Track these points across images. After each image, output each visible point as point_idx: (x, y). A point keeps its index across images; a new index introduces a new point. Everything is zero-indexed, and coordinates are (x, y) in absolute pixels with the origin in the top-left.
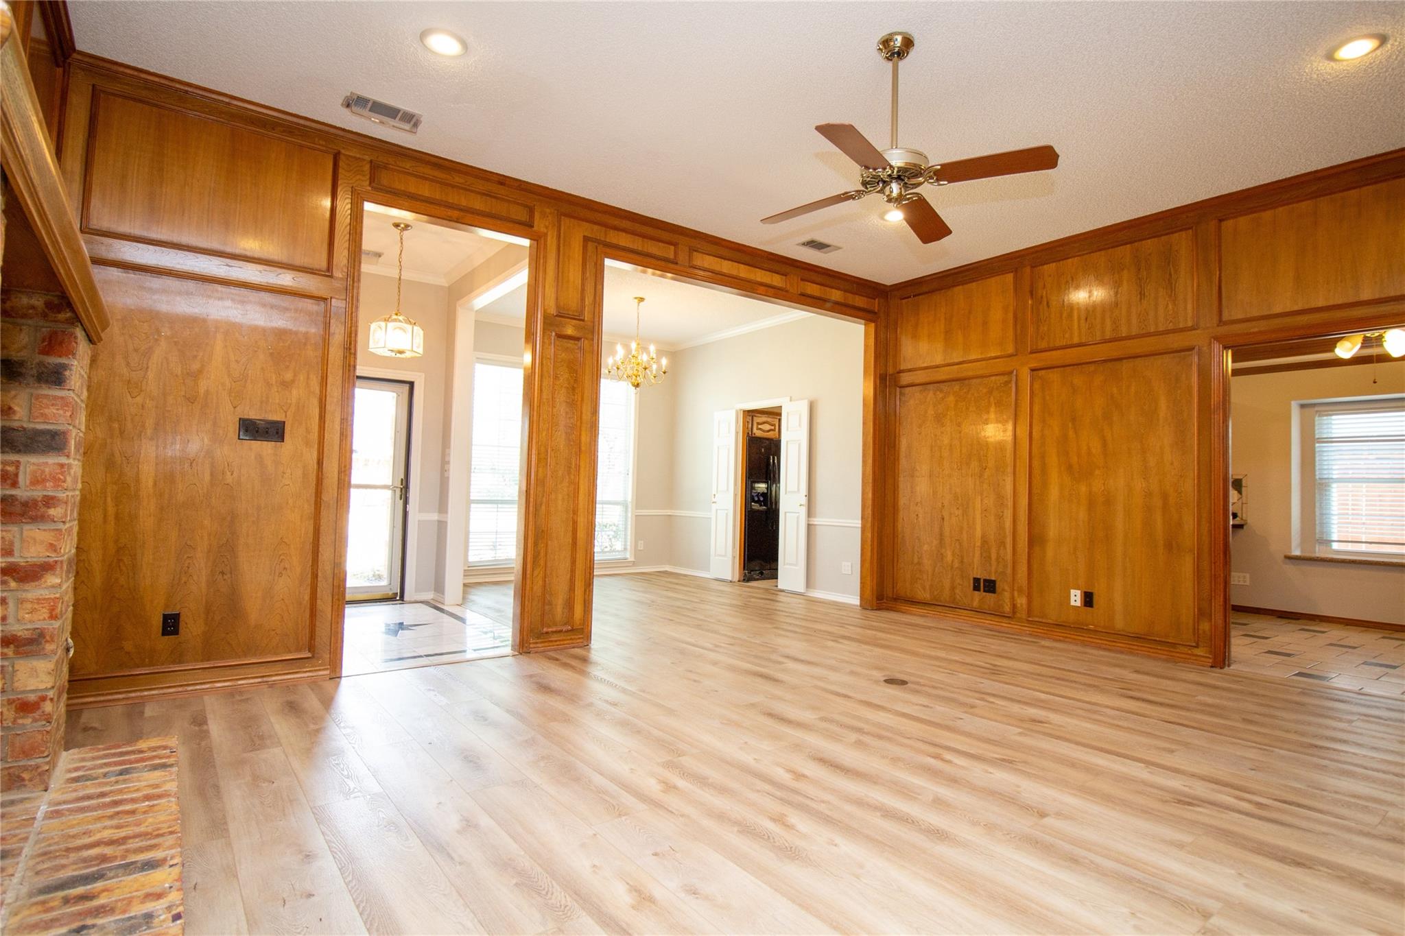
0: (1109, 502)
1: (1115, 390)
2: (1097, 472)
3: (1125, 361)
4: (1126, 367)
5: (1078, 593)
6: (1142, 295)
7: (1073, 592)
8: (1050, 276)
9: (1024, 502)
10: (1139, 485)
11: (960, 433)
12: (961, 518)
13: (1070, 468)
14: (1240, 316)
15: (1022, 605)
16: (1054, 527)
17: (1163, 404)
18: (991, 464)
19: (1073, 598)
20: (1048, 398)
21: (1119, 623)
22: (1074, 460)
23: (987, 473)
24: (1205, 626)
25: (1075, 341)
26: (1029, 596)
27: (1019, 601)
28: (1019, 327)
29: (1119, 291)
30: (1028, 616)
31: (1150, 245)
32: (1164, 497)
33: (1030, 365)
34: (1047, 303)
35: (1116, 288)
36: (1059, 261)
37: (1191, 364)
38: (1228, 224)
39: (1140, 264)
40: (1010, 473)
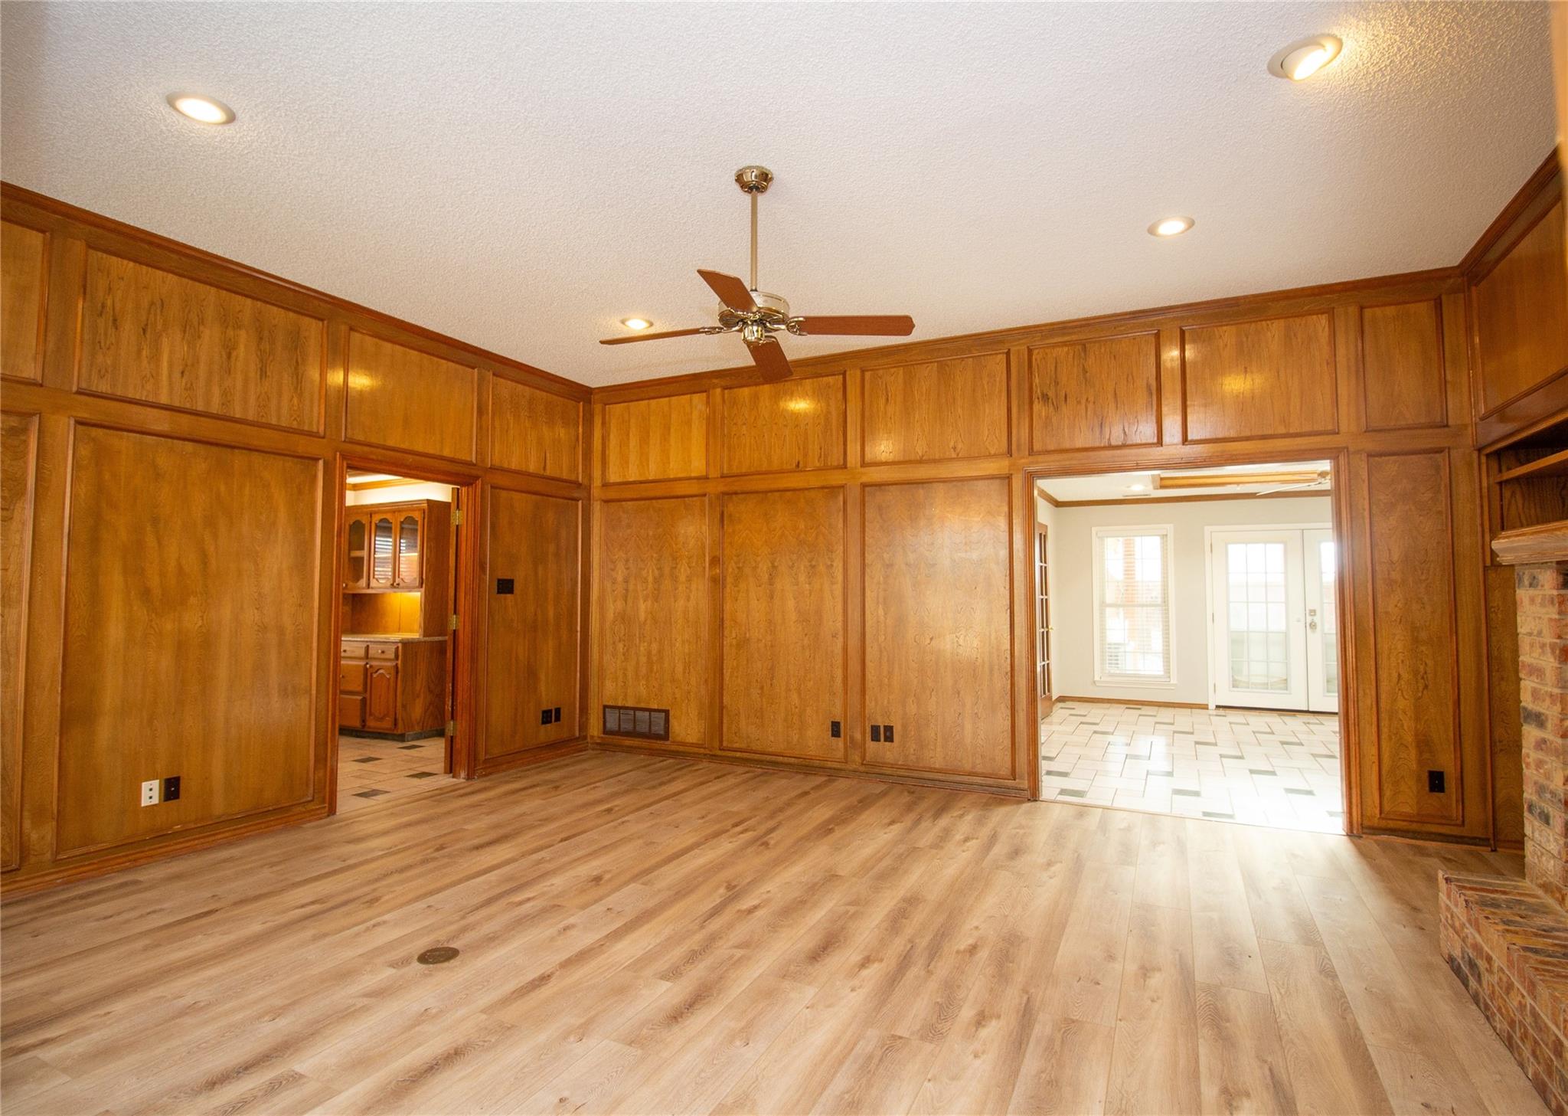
0: (208, 642)
1: (223, 488)
2: (192, 600)
3: (237, 451)
4: (239, 459)
5: (155, 784)
6: (263, 373)
7: (145, 786)
8: (121, 278)
10: (250, 616)
13: (146, 594)
14: (361, 438)
17: (282, 514)
19: (145, 795)
20: (107, 476)
21: (219, 806)
22: (154, 582)
24: (321, 774)
25: (164, 400)
26: (60, 818)
27: (34, 836)
28: (52, 339)
29: (234, 354)
30: (57, 853)
31: (277, 316)
32: (281, 631)
33: (74, 414)
34: (115, 320)
35: (229, 349)
36: (140, 263)
37: (315, 477)
38: (356, 337)
39: (262, 332)
40: (20, 601)
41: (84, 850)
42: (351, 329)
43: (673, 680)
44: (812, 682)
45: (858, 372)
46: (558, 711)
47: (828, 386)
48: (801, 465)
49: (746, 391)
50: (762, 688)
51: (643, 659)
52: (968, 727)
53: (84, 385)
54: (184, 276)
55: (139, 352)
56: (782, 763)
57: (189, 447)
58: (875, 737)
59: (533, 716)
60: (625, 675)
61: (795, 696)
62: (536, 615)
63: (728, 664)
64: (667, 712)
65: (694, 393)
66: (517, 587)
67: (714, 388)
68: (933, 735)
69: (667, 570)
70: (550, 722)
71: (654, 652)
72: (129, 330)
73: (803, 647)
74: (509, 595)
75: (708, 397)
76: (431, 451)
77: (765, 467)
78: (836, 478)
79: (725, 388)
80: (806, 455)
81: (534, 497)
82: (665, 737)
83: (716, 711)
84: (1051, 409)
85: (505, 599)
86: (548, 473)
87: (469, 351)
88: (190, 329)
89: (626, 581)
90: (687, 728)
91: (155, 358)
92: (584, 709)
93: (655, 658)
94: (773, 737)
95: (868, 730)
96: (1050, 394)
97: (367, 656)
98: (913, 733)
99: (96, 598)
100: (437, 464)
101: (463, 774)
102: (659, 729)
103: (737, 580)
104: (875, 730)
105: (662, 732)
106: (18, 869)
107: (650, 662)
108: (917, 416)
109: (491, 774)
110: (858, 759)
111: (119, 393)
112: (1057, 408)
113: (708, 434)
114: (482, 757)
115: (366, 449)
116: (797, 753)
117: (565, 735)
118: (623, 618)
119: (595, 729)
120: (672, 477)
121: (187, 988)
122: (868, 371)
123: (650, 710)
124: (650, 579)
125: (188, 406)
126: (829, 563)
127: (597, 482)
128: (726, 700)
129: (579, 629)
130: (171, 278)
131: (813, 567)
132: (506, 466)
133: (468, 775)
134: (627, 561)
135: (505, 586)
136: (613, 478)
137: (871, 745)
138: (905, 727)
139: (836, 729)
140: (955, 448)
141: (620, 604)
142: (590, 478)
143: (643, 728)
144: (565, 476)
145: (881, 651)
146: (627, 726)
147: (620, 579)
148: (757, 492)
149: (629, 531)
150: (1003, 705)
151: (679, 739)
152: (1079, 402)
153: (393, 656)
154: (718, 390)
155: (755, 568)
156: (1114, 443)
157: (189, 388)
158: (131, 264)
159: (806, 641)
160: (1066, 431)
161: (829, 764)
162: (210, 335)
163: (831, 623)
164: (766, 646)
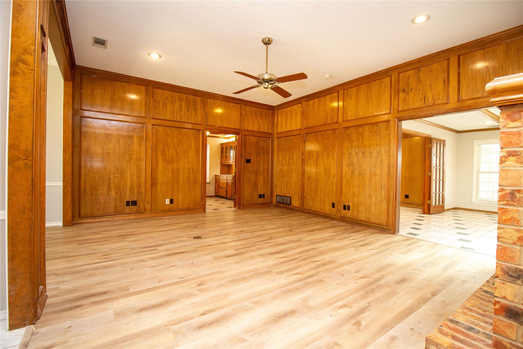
0: (178, 171)
1: (180, 137)
2: (175, 162)
3: (183, 129)
4: (183, 131)
5: (168, 200)
6: (188, 111)
7: (167, 200)
8: (159, 94)
9: (149, 171)
10: (186, 166)
11: (119, 143)
12: (120, 178)
13: (166, 160)
14: (210, 124)
15: (148, 207)
16: (160, 179)
17: (193, 143)
18: (135, 157)
19: (167, 202)
20: (158, 136)
21: (181, 206)
22: (167, 158)
23: (133, 160)
24: (202, 202)
25: (168, 119)
26: (151, 204)
27: (147, 207)
28: (147, 108)
29: (182, 107)
30: (151, 211)
31: (191, 97)
32: (193, 169)
33: (151, 123)
34: (158, 103)
35: (181, 106)
36: (163, 90)
37: (200, 134)
38: (209, 100)
39: (188, 101)
40: (144, 161)
41: (156, 211)
42: (207, 98)
43: (292, 189)
44: (327, 191)
45: (342, 91)
46: (264, 195)
47: (334, 97)
48: (326, 123)
49: (311, 101)
50: (314, 192)
51: (285, 182)
52: (373, 207)
53: (153, 117)
54: (171, 91)
55: (163, 109)
56: (319, 215)
57: (174, 129)
58: (345, 209)
59: (256, 196)
60: (281, 187)
61: (322, 195)
62: (257, 169)
63: (306, 184)
64: (291, 198)
65: (298, 104)
66: (252, 161)
67: (303, 102)
68: (362, 209)
69: (291, 157)
70: (261, 198)
71: (288, 180)
72: (161, 104)
73: (325, 179)
74: (249, 164)
75: (302, 104)
76: (228, 127)
77: (316, 125)
78: (335, 126)
79: (306, 101)
80: (327, 120)
81: (256, 137)
82: (290, 204)
83: (302, 198)
84: (406, 94)
85: (248, 164)
86: (261, 131)
87: (238, 100)
88: (173, 103)
89: (282, 160)
90: (296, 203)
91: (166, 110)
92: (272, 195)
93: (288, 182)
94: (316, 206)
95: (343, 206)
96: (406, 89)
97: (227, 180)
98: (356, 208)
99: (157, 161)
100: (231, 130)
101: (237, 208)
102: (289, 202)
103: (308, 159)
104: (345, 206)
105: (289, 203)
106: (144, 213)
107: (287, 183)
108: (360, 103)
109: (244, 209)
110: (339, 215)
111: (160, 118)
112: (408, 94)
113: (301, 116)
114: (242, 204)
115: (212, 127)
116: (322, 212)
117: (266, 201)
118: (281, 171)
119: (274, 201)
120: (293, 129)
121: (154, 235)
122: (345, 90)
123: (287, 197)
124: (287, 160)
125: (173, 120)
126: (333, 153)
127: (275, 133)
128: (305, 195)
129: (270, 173)
130: (169, 92)
131: (328, 155)
132: (248, 129)
133: (238, 208)
134: (282, 154)
135: (248, 161)
136: (279, 131)
137: (344, 211)
138: (353, 206)
139: (333, 205)
140: (372, 113)
141: (280, 167)
142: (274, 132)
143: (285, 202)
144: (266, 131)
145: (347, 182)
146: (281, 201)
147: (280, 159)
148: (314, 132)
149: (282, 146)
150: (385, 201)
151: (293, 205)
152: (416, 91)
153: (231, 180)
154: (304, 102)
155: (313, 156)
156: (429, 104)
157: (173, 116)
158: (161, 90)
159: (326, 178)
160: (411, 102)
161: (332, 216)
162: (177, 104)
163: (333, 172)
164: (315, 179)
